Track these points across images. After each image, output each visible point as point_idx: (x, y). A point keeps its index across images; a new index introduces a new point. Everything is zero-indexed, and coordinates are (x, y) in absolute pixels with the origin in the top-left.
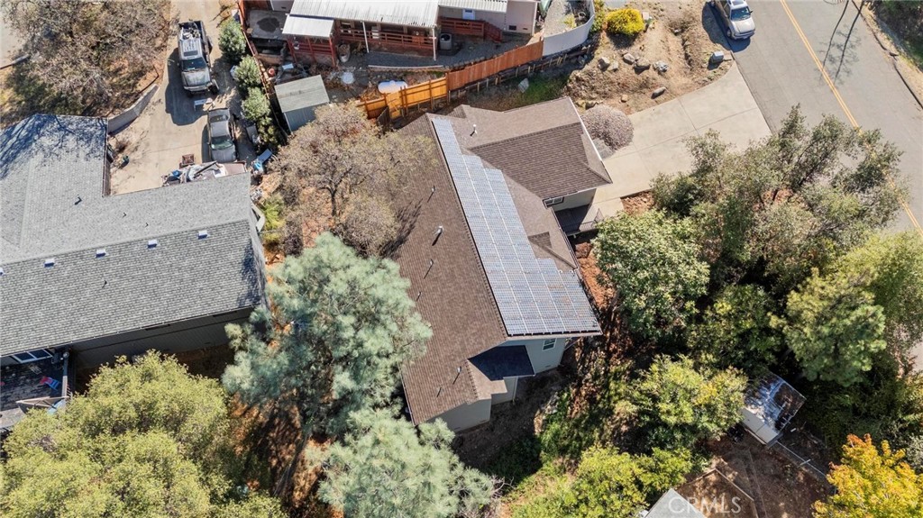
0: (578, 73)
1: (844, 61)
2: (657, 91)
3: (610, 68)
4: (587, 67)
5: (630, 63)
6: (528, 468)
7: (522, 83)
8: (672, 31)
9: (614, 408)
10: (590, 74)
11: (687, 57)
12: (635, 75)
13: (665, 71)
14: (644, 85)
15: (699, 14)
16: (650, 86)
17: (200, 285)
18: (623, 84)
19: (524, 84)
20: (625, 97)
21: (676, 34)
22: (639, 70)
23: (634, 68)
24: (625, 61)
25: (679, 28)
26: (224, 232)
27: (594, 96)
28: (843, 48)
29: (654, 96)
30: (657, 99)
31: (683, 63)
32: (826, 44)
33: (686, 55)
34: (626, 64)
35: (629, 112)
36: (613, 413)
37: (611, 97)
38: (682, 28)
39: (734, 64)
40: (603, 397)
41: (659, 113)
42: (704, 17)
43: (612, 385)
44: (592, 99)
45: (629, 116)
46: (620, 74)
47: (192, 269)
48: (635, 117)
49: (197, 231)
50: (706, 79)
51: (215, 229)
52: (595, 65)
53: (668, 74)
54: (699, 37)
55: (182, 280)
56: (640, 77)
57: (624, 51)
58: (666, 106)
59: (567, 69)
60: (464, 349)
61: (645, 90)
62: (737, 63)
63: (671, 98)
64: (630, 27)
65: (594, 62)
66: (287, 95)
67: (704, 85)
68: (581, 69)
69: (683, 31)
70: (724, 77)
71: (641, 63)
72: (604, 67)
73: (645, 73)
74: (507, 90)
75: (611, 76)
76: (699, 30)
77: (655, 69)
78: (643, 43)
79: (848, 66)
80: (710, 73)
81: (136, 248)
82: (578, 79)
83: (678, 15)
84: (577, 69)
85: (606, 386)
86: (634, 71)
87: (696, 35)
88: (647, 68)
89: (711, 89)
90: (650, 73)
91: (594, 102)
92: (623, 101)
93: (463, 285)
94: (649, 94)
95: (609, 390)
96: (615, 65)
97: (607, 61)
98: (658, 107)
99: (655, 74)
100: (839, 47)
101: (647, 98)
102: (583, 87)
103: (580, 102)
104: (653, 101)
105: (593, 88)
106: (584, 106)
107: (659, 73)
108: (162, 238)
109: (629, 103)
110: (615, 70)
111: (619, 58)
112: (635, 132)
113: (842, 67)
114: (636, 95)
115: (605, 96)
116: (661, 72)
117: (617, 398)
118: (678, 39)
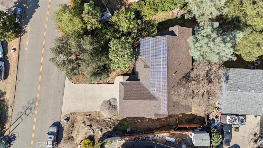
0: (110, 130)
1: (28, 107)
2: (88, 116)
3: (99, 129)
4: (106, 131)
5: (92, 129)
6: (161, 24)
7: (129, 130)
8: (73, 138)
9: (137, 31)
10: (106, 129)
11: (73, 127)
12: (92, 125)
13: (83, 122)
14: (91, 120)
15: (62, 141)
16: (89, 119)
17: (240, 77)
18: (97, 122)
19: (128, 130)
20: (98, 118)
21: (72, 137)
22: (91, 126)
23: (92, 127)
24: (93, 130)
25: (71, 139)
26: (233, 89)
27: (107, 121)
28: (25, 113)
29: (90, 115)
30: (89, 114)
31: (75, 125)
32: (29, 116)
33: (73, 128)
34: (93, 129)
35: (100, 112)
36: (138, 30)
37: (102, 120)
38: (70, 139)
39: (62, 117)
40: (138, 35)
41: (91, 109)
42: (61, 139)
43: (135, 36)
44: (108, 121)
45: (100, 111)
46: (97, 126)
47: (242, 81)
48: (98, 110)
49: (241, 91)
50: (73, 115)
51: (236, 90)
52: (103, 131)
53: (83, 121)
54: (67, 132)
55: (245, 79)
56: (91, 123)
57: (92, 134)
58: (88, 110)
59: (113, 132)
60: (178, 39)
61: (91, 119)
62: (61, 117)
63: (85, 113)
64: (87, 141)
65: (104, 132)
66: (207, 140)
67: (74, 113)
68: (108, 131)
69: (70, 137)
70: (67, 113)
71: (89, 127)
72: (101, 130)
73: (89, 124)
74: (134, 130)
75: (100, 126)
76: (65, 135)
77: (86, 124)
78: (85, 136)
79: (27, 105)
80: (70, 116)
81: (258, 90)
82: (111, 128)
83: (69, 143)
84: (110, 132)
85: (136, 37)
86: (92, 126)
87: (67, 134)
88: (88, 126)
89: (73, 110)
90: (88, 123)
91: (108, 119)
92: (99, 117)
93: (173, 56)
94: (91, 117)
95: (136, 35)
96: (97, 130)
97: (100, 131)
98: (90, 110)
99: (86, 122)
100: (26, 114)
101: (92, 116)
102: (110, 125)
103: (112, 121)
104: (91, 114)
105: (107, 124)
106: (111, 119)
107: (85, 123)
108: (250, 91)
109: (98, 116)
110: (98, 128)
111: (95, 132)
112: (101, 104)
113: (29, 105)
114: (95, 118)
115: (104, 121)
116: (84, 122)
117: (135, 33)
118: (73, 135)
